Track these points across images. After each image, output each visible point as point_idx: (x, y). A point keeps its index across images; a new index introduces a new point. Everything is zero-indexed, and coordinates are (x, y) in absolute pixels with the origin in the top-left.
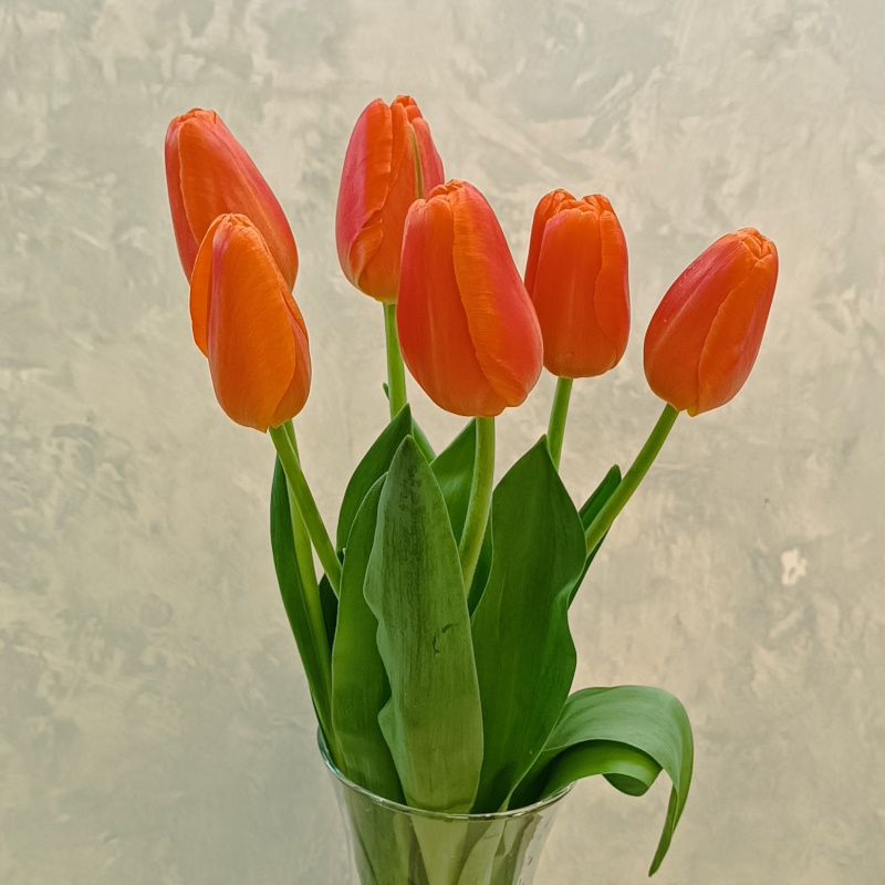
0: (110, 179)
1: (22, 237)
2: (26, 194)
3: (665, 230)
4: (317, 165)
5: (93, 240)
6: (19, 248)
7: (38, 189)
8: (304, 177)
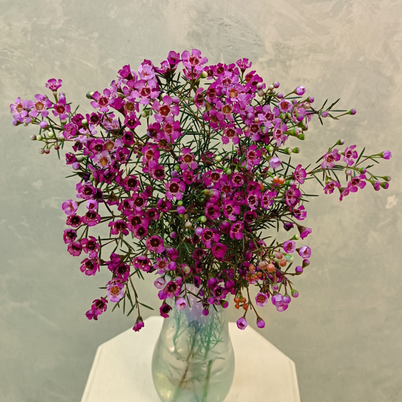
0: (96, 35)
1: (57, 63)
2: (57, 42)
3: (361, 59)
4: (195, 28)
5: (90, 65)
6: (56, 68)
7: (62, 40)
8: (189, 33)
